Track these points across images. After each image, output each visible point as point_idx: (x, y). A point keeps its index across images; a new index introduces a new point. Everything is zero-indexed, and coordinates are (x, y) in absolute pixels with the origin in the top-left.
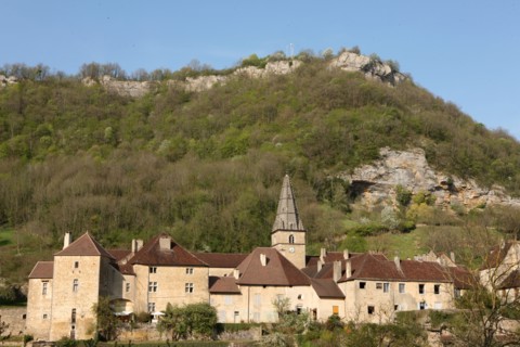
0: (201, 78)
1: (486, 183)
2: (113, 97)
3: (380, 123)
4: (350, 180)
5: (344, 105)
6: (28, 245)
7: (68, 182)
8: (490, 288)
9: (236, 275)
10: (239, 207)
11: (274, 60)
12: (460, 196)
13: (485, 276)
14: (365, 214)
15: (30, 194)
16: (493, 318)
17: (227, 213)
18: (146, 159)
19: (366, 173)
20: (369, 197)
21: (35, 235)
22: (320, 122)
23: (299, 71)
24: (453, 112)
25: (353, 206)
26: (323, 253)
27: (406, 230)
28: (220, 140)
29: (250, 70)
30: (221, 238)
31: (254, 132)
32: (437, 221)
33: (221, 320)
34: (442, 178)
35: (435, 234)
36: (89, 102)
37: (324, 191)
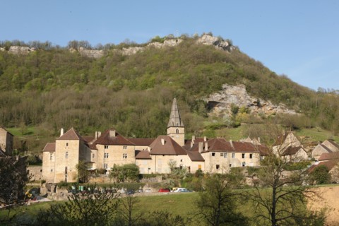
0: (131, 48)
1: (276, 103)
2: (85, 58)
3: (223, 72)
4: (207, 101)
5: (204, 62)
6: (42, 134)
7: (62, 102)
8: (278, 155)
9: (149, 149)
10: (150, 115)
11: (168, 39)
12: (263, 109)
13: (275, 149)
14: (215, 118)
15: (43, 108)
16: (279, 170)
17: (144, 118)
18: (102, 90)
19: (216, 97)
20: (217, 110)
21: (46, 130)
22: (193, 70)
23: (181, 45)
24: (260, 66)
25: (209, 114)
26: (193, 138)
27: (236, 126)
28: (141, 80)
29: (156, 44)
30: (141, 131)
31: (160, 76)
32: (251, 122)
33: (141, 173)
34: (254, 100)
35: (250, 128)
36: (72, 61)
37: (194, 106)
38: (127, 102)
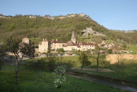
0: (61, 17)
1: (100, 33)
2: (49, 20)
3: (86, 24)
4: (82, 32)
5: (81, 21)
6: (38, 40)
7: (43, 31)
8: (100, 46)
9: (66, 44)
10: (67, 35)
11: (72, 14)
12: (96, 34)
13: (99, 45)
14: (84, 36)
15: (38, 33)
16: (100, 50)
17: (65, 36)
18: (54, 28)
19: (84, 31)
20: (84, 34)
21: (39, 39)
22: (78, 23)
23: (75, 16)
24: (96, 23)
25: (82, 35)
26: (78, 41)
27: (89, 39)
28: (64, 26)
29: (68, 16)
30: (64, 39)
31: (69, 25)
33: (64, 50)
34: (94, 32)
35: (93, 39)
36: (46, 20)
37: (78, 33)
38: (61, 32)
